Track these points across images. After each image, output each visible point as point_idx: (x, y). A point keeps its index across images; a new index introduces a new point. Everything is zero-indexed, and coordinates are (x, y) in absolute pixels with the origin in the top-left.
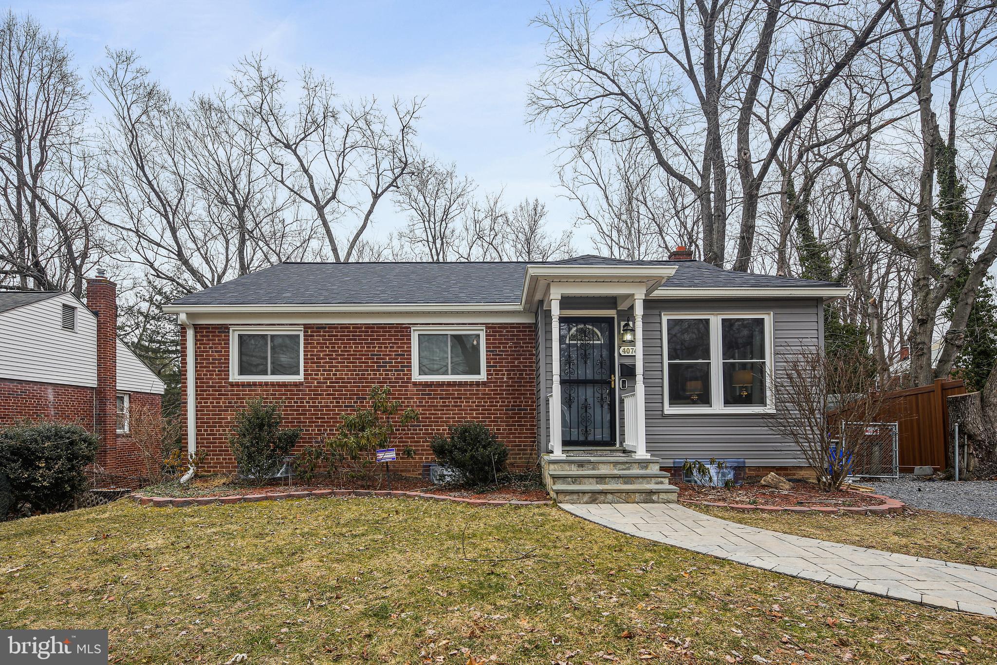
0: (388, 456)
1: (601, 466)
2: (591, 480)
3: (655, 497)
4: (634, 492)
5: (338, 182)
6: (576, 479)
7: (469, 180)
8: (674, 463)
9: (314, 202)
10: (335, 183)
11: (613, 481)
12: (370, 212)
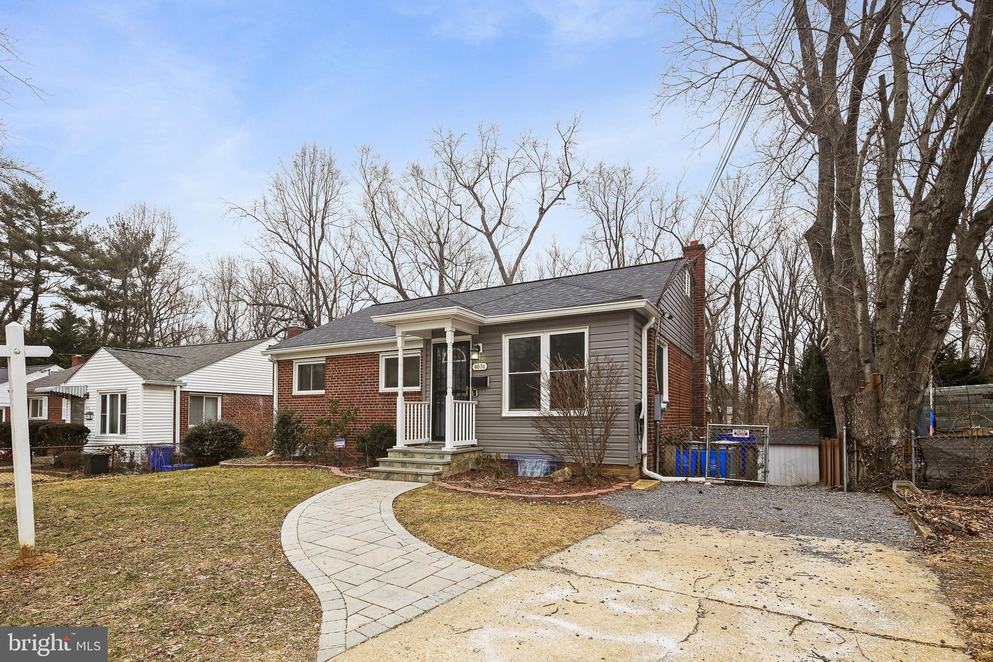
0: (340, 444)
1: (416, 455)
2: (399, 464)
3: (419, 478)
4: (409, 474)
5: (502, 209)
6: (404, 464)
7: (652, 169)
8: (509, 456)
9: (484, 231)
10: (500, 210)
11: (410, 465)
12: (535, 228)
